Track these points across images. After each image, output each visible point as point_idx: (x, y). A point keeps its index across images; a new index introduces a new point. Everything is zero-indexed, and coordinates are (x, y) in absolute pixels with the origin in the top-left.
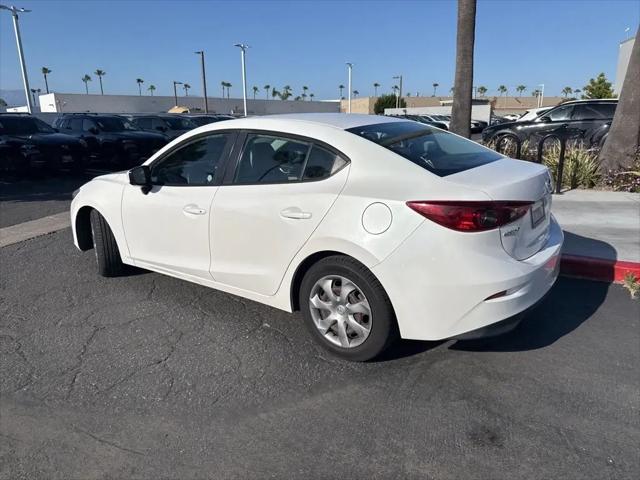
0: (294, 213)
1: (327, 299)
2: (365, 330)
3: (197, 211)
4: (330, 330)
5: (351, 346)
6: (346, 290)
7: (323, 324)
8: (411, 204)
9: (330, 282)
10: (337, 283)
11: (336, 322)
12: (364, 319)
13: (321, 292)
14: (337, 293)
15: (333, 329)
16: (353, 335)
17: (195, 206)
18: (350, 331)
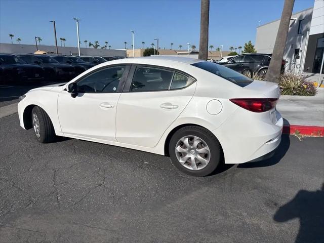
0: (168, 106)
1: (185, 147)
2: (207, 161)
3: (109, 106)
4: (186, 163)
5: (199, 169)
6: (196, 143)
7: (183, 160)
8: (232, 100)
9: (188, 139)
10: (191, 139)
11: (190, 158)
12: (206, 156)
13: (182, 144)
14: (191, 144)
15: (188, 162)
16: (199, 164)
17: (107, 103)
18: (198, 162)
